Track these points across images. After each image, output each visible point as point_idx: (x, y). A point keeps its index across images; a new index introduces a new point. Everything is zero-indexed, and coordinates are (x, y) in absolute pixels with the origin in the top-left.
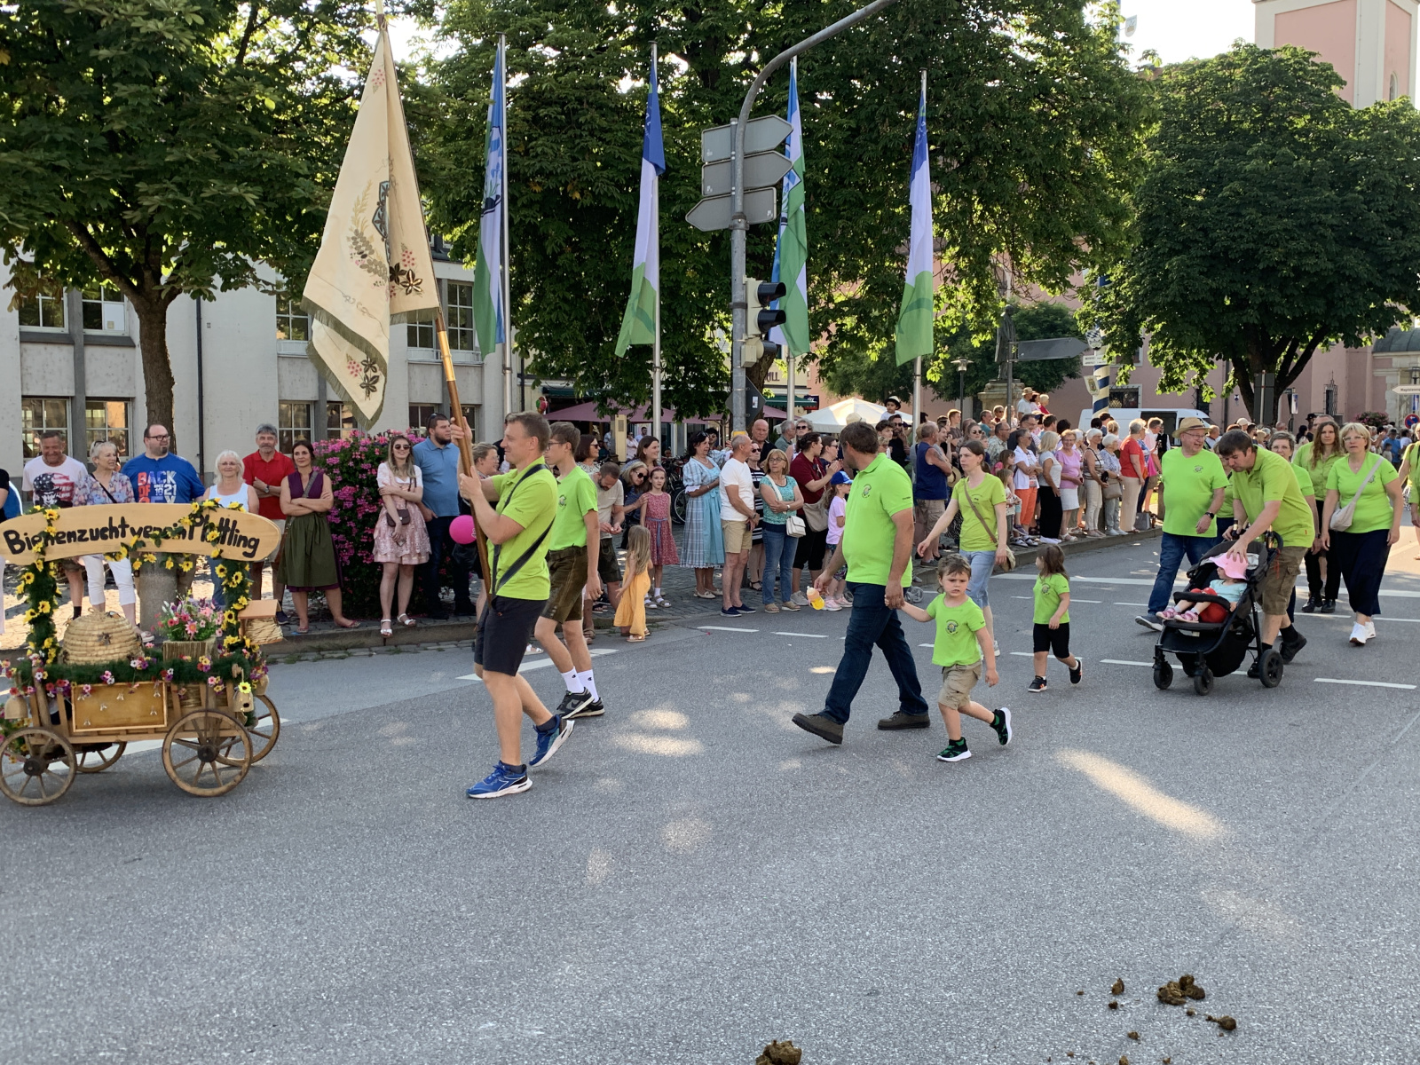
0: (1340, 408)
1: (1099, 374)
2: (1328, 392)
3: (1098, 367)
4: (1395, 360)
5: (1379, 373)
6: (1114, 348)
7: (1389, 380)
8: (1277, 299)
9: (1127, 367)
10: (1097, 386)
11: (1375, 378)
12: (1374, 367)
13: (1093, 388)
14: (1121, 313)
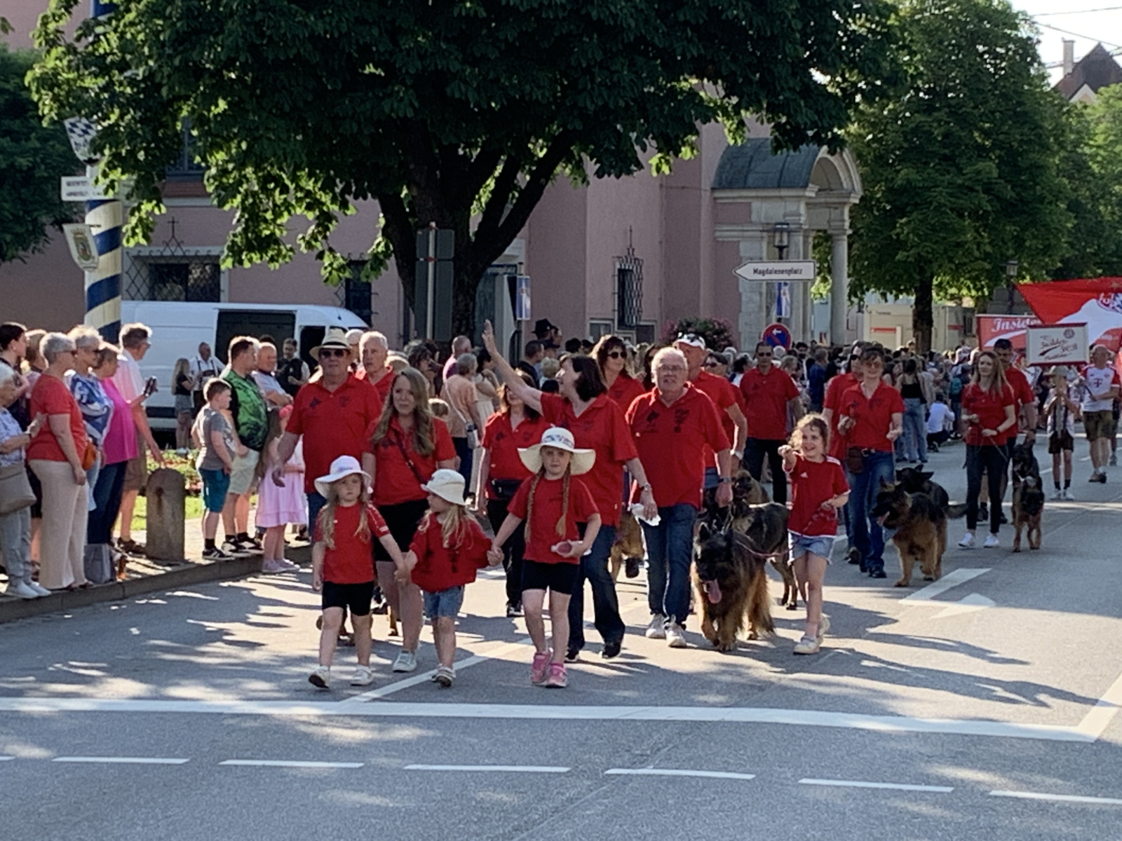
0: (649, 310)
1: (97, 222)
2: (622, 273)
3: (95, 204)
4: (756, 205)
5: (727, 233)
6: (117, 161)
7: (745, 249)
8: (455, 66)
9: (147, 207)
10: (94, 251)
11: (717, 244)
12: (716, 221)
13: (85, 254)
14: (132, 82)
